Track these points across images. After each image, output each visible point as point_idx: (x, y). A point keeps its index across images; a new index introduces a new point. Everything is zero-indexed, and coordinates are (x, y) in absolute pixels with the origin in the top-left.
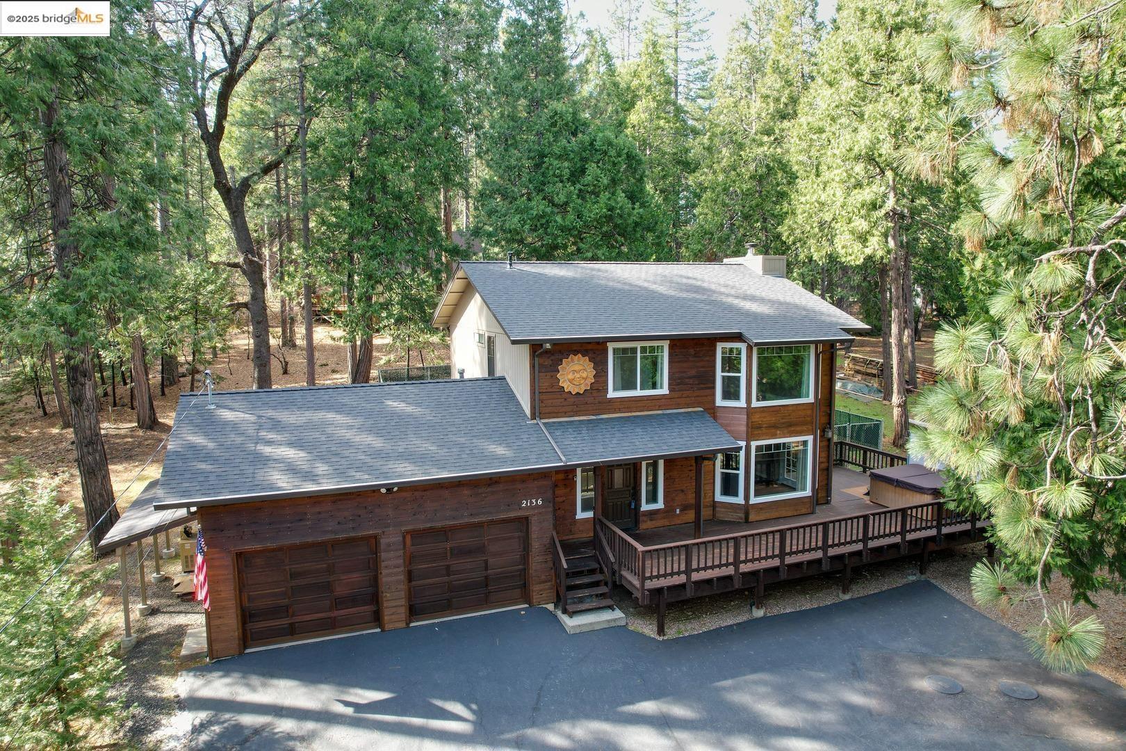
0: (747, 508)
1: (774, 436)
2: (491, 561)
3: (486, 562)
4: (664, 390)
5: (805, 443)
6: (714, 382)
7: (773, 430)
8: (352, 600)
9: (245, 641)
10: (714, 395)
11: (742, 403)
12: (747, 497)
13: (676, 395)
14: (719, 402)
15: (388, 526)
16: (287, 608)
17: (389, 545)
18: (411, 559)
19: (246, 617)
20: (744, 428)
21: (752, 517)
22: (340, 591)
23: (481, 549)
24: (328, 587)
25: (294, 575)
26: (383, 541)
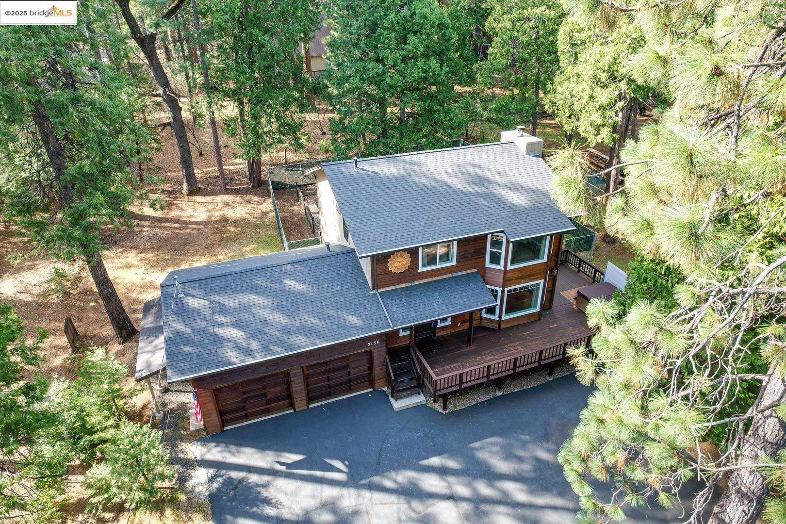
0: (500, 322)
1: (520, 283)
2: (352, 371)
3: (349, 372)
4: (454, 263)
5: (538, 285)
6: (485, 254)
7: (519, 280)
8: (278, 399)
9: (223, 423)
10: (484, 261)
11: (501, 267)
12: (500, 317)
13: (461, 264)
14: (488, 264)
15: (294, 365)
16: (244, 407)
17: (295, 374)
18: (306, 377)
19: (222, 414)
20: (501, 281)
21: (503, 326)
22: (269, 396)
24: (265, 395)
25: (244, 393)
26: (292, 373)
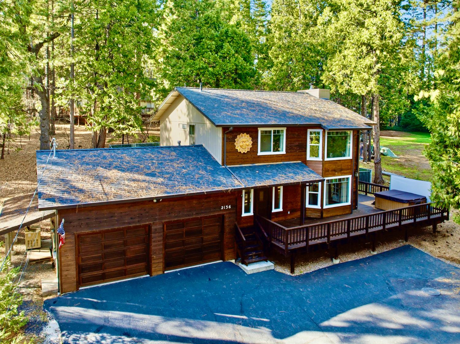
0: (322, 211)
1: (334, 175)
2: (205, 237)
3: (202, 238)
4: (284, 152)
5: (347, 179)
6: (306, 148)
7: (334, 172)
10: (306, 155)
11: (320, 159)
12: (322, 205)
13: (289, 154)
14: (309, 158)
15: (155, 220)
17: (156, 230)
19: (80, 269)
20: (321, 171)
21: (325, 215)
22: (129, 255)
23: (200, 232)
24: (124, 253)
25: (106, 247)
26: (153, 228)
